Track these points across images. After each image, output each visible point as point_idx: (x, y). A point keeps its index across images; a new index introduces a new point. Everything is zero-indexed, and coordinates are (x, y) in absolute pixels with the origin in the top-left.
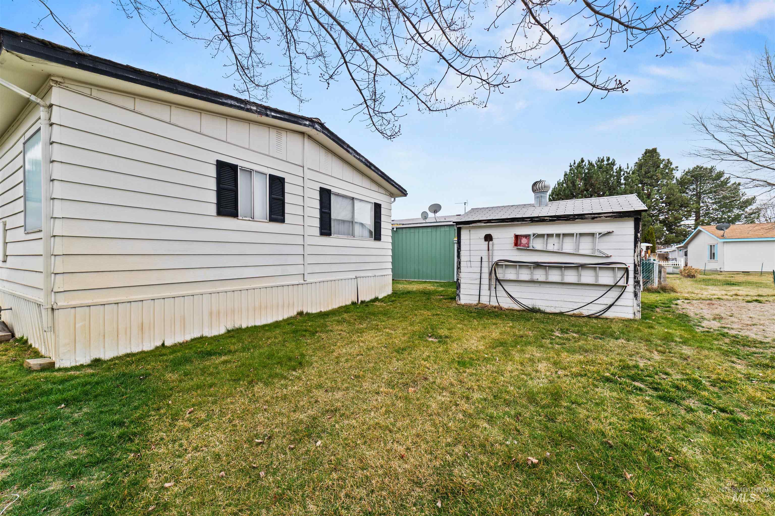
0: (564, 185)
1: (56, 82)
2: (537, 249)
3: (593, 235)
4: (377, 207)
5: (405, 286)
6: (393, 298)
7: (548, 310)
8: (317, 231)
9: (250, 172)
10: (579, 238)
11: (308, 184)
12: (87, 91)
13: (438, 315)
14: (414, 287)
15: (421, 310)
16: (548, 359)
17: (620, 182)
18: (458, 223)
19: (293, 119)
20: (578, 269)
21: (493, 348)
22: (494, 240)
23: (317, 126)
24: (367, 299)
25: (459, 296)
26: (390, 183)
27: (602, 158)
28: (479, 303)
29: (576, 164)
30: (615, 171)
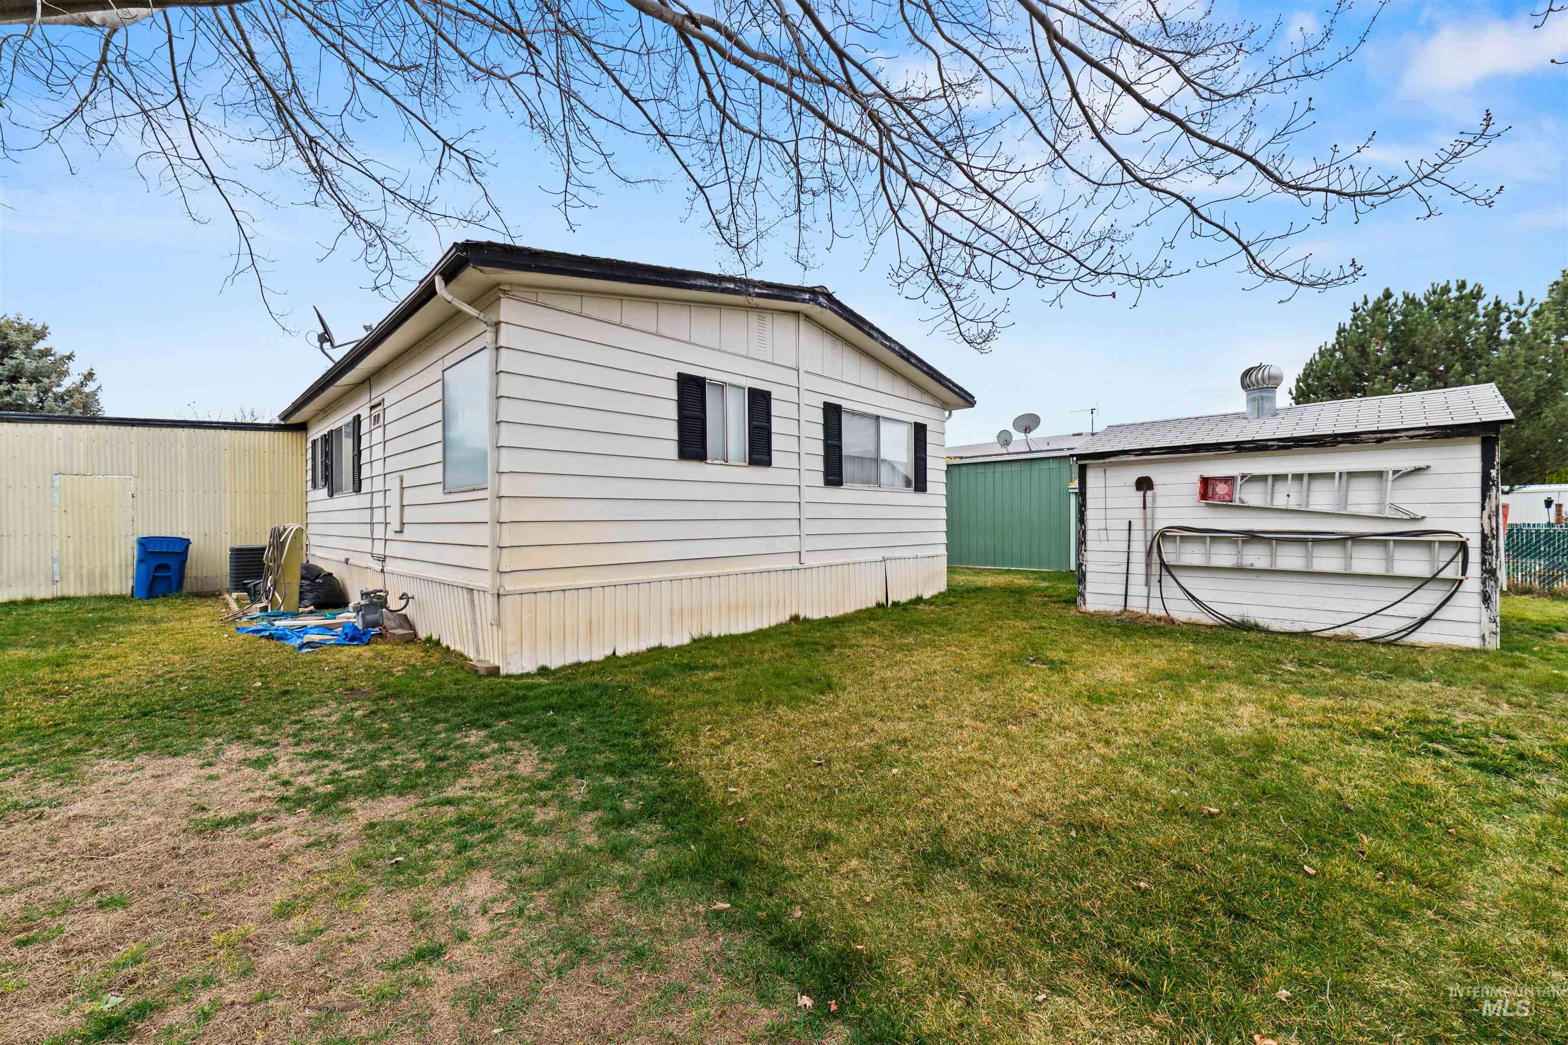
0: (1338, 354)
1: (505, 292)
2: (1251, 504)
3: (1379, 474)
4: (920, 431)
5: (970, 578)
6: (951, 599)
7: (1275, 626)
8: (820, 479)
9: (722, 386)
10: (1348, 481)
11: (807, 398)
12: (533, 297)
13: (1044, 628)
14: (988, 581)
15: (1008, 619)
16: (1261, 702)
17: (1497, 338)
18: (1080, 457)
19: (785, 294)
20: (1344, 545)
21: (1153, 682)
22: (1157, 489)
23: (821, 299)
24: (904, 599)
25: (1083, 596)
26: (944, 385)
27: (1443, 284)
28: (1125, 610)
29: (1370, 305)
30: (1481, 312)
